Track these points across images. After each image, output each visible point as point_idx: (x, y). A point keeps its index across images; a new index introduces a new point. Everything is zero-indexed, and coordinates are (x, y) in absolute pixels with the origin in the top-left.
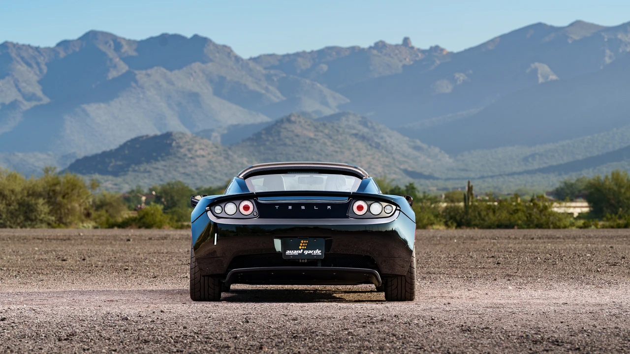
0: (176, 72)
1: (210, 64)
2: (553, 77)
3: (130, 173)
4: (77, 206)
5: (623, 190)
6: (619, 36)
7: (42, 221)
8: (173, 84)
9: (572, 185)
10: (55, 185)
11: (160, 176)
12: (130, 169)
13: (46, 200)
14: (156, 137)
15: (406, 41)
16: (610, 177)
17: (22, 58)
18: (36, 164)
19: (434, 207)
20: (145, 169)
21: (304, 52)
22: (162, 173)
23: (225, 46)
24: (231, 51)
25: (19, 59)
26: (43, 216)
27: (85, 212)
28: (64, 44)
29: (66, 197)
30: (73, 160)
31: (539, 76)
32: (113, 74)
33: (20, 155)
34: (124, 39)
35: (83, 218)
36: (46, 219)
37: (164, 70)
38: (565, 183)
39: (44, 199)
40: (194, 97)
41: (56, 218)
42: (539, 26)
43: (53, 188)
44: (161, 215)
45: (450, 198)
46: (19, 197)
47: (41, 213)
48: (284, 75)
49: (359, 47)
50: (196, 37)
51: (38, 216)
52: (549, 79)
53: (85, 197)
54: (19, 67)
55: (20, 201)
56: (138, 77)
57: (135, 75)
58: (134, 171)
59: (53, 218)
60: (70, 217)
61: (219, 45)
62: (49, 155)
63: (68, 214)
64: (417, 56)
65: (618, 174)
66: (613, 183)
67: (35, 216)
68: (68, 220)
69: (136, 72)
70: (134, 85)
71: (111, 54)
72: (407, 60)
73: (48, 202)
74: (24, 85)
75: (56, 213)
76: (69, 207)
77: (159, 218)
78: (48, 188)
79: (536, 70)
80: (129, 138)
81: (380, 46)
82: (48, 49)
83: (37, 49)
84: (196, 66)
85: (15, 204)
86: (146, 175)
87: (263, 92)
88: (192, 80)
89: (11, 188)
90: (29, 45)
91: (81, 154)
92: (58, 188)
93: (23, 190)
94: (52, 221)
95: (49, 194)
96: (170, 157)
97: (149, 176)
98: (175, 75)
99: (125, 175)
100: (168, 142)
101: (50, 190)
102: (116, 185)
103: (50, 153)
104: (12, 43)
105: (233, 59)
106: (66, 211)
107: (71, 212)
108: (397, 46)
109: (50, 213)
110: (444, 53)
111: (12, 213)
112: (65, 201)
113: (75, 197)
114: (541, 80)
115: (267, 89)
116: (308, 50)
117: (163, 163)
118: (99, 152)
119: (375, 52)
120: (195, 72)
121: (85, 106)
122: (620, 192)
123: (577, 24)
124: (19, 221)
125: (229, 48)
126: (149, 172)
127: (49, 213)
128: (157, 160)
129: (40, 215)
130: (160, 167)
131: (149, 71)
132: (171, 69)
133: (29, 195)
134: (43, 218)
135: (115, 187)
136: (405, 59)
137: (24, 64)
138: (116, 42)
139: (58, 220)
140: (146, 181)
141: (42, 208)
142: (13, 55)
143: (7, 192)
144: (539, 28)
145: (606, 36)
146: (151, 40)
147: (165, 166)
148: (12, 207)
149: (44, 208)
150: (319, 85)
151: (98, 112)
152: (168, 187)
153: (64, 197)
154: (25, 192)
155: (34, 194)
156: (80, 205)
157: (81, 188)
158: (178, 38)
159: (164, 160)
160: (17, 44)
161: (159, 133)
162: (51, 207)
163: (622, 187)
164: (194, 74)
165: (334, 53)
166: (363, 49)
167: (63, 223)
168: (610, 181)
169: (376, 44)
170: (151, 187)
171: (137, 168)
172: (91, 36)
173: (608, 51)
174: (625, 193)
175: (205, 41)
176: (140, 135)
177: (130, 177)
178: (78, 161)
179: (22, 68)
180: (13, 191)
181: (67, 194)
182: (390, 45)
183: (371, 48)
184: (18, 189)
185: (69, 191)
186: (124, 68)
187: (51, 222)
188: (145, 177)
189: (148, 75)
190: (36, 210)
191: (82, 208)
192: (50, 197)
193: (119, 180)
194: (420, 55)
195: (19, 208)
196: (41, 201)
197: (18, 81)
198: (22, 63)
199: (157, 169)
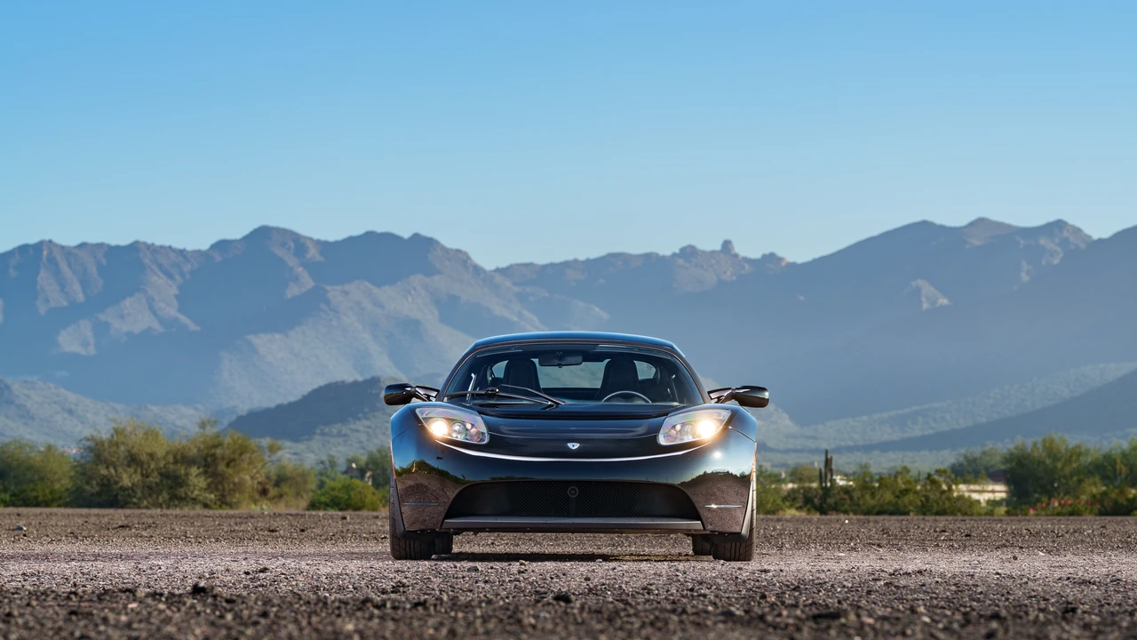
0: (387, 288)
1: (437, 278)
2: (944, 301)
3: (317, 437)
4: (248, 478)
5: (1059, 465)
6: (1042, 242)
7: (194, 500)
8: (382, 307)
9: (975, 460)
10: (215, 446)
11: (361, 442)
12: (318, 431)
13: (201, 470)
14: (355, 383)
15: (727, 245)
16: (1040, 446)
17: (160, 266)
18: (179, 423)
19: (775, 489)
20: (340, 432)
21: (576, 261)
22: (364, 438)
23: (458, 251)
24: (469, 258)
25: (154, 267)
26: (196, 492)
27: (260, 488)
28: (222, 246)
29: (232, 464)
30: (233, 418)
31: (923, 299)
32: (293, 291)
33: (155, 409)
34: (311, 239)
35: (257, 497)
36: (201, 498)
37: (370, 286)
38: (966, 457)
39: (198, 468)
40: (412, 327)
41: (216, 496)
42: (925, 225)
43: (213, 451)
44: (373, 494)
45: (796, 475)
46: (162, 464)
47: (194, 489)
48: (547, 295)
49: (657, 254)
50: (416, 236)
51: (189, 493)
52: (938, 305)
53: (259, 466)
54: (154, 278)
55: (164, 470)
56: (330, 295)
57: (327, 292)
58: (323, 434)
59: (212, 496)
60: (237, 495)
61: (451, 250)
62: (196, 409)
63: (234, 491)
64: (743, 267)
65: (1052, 441)
66: (1044, 455)
67: (186, 494)
68: (234, 500)
69: (328, 288)
70: (324, 306)
71: (291, 261)
72: (728, 273)
73: (205, 472)
74: (162, 305)
75: (217, 489)
76: (236, 480)
77: (369, 498)
78: (205, 452)
79: (918, 290)
80: (315, 386)
81: (689, 253)
82: (199, 252)
83: (182, 252)
84: (417, 279)
85: (156, 474)
86: (341, 440)
87: (515, 319)
88: (410, 300)
89: (149, 451)
90: (170, 247)
91: (244, 408)
92: (218, 451)
93: (168, 453)
94: (211, 500)
95: (206, 460)
96: (376, 414)
97: (345, 442)
98: (386, 293)
99: (309, 439)
100: (374, 392)
101: (207, 455)
102: (295, 454)
103: (199, 406)
104: (145, 244)
105: (471, 269)
106: (232, 486)
107: (238, 487)
108: (713, 252)
109: (209, 488)
110: (783, 264)
111: (150, 488)
112: (230, 471)
113: (245, 465)
114: (926, 306)
115: (520, 315)
116: (582, 258)
117: (367, 423)
118: (272, 405)
119: (680, 261)
120: (415, 289)
121: (252, 338)
122: (1055, 468)
123: (980, 223)
124: (161, 500)
125: (465, 254)
126: (345, 435)
127: (205, 489)
128: (356, 418)
129: (192, 492)
130: (361, 428)
131: (346, 287)
132: (379, 284)
133: (176, 462)
134: (198, 495)
135: (294, 457)
136: (725, 272)
137: (162, 275)
138: (297, 243)
139: (219, 500)
140: (341, 448)
141: (196, 481)
142: (147, 261)
143: (144, 458)
144: (924, 229)
145: (1022, 242)
146: (350, 241)
147: (369, 427)
148: (151, 479)
149: (199, 482)
150: (597, 309)
151: (270, 346)
152: (378, 455)
153: (228, 465)
154: (171, 459)
155: (183, 459)
156: (252, 478)
157: (253, 452)
158: (389, 237)
159: (367, 419)
160: (153, 245)
161: (360, 379)
162: (209, 480)
163: (1059, 460)
164: (412, 292)
165: (620, 263)
166: (664, 257)
167: (226, 504)
168: (1041, 451)
169: (683, 250)
170: (350, 457)
171: (327, 430)
172: (262, 235)
173: (1025, 265)
174: (1062, 469)
175: (430, 243)
176: (333, 380)
177: (316, 442)
178: (240, 418)
179: (159, 280)
180: (152, 456)
181: (234, 460)
182: (704, 252)
183: (674, 255)
184: (160, 453)
185: (237, 456)
186: (309, 283)
187: (209, 502)
188: (339, 444)
189: (346, 293)
190: (188, 485)
191: (256, 482)
192: (207, 466)
193: (300, 447)
194: (747, 266)
195: (162, 481)
196: (194, 471)
197: (153, 300)
198: (159, 273)
199: (357, 431)
